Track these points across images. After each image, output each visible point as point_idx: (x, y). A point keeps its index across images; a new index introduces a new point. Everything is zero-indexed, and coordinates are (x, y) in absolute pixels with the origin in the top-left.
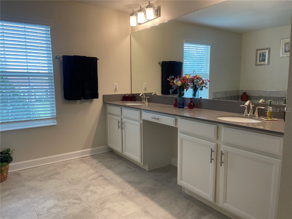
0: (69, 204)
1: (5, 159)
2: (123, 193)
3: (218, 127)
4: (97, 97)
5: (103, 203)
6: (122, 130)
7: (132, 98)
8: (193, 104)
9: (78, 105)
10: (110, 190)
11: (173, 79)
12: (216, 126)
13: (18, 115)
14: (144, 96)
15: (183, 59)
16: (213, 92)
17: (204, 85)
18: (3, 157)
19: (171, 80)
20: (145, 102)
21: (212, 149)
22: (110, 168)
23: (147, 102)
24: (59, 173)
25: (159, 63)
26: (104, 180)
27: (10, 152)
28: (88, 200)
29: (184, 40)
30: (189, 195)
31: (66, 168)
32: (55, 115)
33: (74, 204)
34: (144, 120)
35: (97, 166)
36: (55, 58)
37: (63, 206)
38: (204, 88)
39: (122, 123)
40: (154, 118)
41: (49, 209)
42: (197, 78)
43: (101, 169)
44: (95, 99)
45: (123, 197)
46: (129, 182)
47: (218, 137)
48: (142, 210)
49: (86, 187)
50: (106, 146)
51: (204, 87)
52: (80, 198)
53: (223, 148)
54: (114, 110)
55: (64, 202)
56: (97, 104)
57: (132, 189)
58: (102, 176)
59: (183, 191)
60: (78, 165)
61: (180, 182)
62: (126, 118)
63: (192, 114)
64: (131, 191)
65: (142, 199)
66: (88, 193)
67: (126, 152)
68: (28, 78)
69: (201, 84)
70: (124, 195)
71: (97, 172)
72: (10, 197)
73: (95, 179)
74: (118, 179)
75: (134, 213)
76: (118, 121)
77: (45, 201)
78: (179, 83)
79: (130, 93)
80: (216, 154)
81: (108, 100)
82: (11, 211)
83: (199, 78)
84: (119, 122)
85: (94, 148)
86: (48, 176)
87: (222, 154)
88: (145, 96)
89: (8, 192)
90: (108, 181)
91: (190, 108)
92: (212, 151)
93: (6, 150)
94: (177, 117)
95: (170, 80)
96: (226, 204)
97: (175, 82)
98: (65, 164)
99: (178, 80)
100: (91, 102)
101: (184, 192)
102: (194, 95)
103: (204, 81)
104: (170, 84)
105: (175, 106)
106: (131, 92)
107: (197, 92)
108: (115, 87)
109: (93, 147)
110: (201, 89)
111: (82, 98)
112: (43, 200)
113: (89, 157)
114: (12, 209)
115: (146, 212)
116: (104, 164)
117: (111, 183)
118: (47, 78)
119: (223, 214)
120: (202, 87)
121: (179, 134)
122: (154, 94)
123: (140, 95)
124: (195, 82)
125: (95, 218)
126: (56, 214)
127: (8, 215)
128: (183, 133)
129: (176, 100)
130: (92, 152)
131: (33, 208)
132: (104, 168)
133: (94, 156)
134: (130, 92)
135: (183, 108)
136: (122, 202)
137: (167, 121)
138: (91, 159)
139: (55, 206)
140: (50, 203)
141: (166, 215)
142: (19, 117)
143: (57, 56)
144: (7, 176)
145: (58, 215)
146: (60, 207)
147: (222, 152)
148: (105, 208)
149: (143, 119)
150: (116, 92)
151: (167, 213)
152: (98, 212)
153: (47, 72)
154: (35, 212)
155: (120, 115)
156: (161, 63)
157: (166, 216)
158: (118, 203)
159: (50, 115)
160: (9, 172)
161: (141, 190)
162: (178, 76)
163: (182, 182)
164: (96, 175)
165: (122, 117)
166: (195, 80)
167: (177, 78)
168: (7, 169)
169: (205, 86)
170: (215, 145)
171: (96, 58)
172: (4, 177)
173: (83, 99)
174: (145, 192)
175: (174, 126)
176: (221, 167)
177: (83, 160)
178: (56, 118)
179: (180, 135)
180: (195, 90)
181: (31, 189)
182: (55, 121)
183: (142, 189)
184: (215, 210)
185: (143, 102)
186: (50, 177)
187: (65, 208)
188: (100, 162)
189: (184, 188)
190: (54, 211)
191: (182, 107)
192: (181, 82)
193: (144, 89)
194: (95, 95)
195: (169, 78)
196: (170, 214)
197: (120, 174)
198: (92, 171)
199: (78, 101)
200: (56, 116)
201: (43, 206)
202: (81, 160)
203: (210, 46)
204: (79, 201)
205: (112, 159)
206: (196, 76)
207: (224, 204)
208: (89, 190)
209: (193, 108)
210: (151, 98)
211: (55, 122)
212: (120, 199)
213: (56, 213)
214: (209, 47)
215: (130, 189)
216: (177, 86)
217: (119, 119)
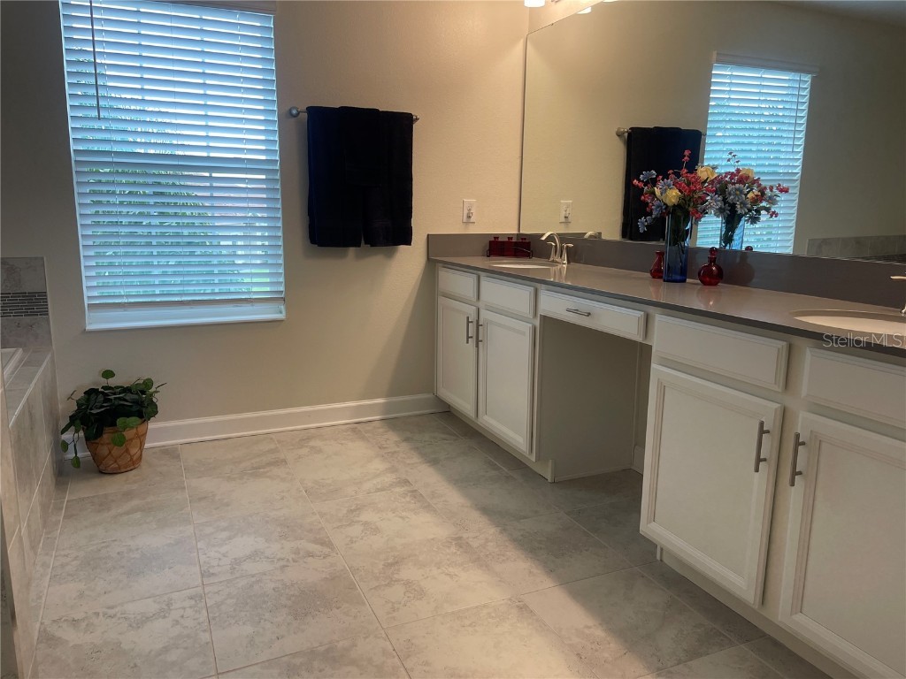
0: (295, 553)
1: (135, 408)
2: (459, 542)
3: (790, 347)
4: (407, 240)
5: (396, 563)
6: (477, 346)
7: (519, 246)
8: (719, 269)
9: (352, 264)
10: (424, 528)
11: (654, 182)
12: (785, 343)
13: (189, 284)
14: (555, 243)
15: (706, 121)
16: (809, 240)
17: (764, 204)
18: (133, 402)
19: (646, 184)
20: (558, 260)
21: (762, 424)
22: (434, 462)
23: (565, 262)
24: (284, 462)
25: (619, 135)
26: (409, 494)
27: (153, 389)
28: (351, 548)
29: (715, 53)
30: (677, 573)
31: (304, 451)
32: (282, 289)
33: (310, 554)
34: (545, 319)
35: (395, 452)
36: (286, 116)
37: (278, 557)
38: (764, 216)
39: (478, 325)
40: (576, 311)
41: (237, 562)
42: (741, 181)
43: (408, 462)
44: (402, 247)
45: (458, 553)
46: (485, 510)
47: (788, 380)
48: (510, 599)
49: (352, 511)
50: (431, 396)
51: (763, 212)
52: (330, 541)
53: (804, 422)
54: (458, 283)
55: (282, 548)
56: (408, 262)
57: (492, 531)
58: (406, 482)
59: (658, 557)
60: (342, 444)
61: (649, 527)
62: (490, 309)
63: (711, 303)
64: (487, 539)
65: (519, 566)
66: (356, 530)
67: (486, 418)
68: (207, 174)
69: (756, 201)
70: (461, 547)
71: (393, 470)
72: (138, 515)
73: (382, 489)
74: (454, 498)
75: (485, 606)
76: (468, 318)
77: (230, 538)
78: (672, 196)
79: (516, 232)
80: (776, 444)
81: (443, 251)
82: (133, 556)
83: (748, 178)
84: (468, 322)
85: (394, 399)
86: (253, 468)
87: (798, 443)
88: (561, 242)
89: (135, 502)
90: (422, 501)
91: (704, 283)
92: (762, 432)
93: (141, 382)
94: (651, 309)
95: (641, 185)
96: (799, 617)
97: (657, 191)
98: (305, 439)
99: (669, 186)
100: (390, 255)
101: (661, 560)
102: (727, 239)
103: (768, 192)
104: (643, 197)
105: (656, 274)
106: (519, 230)
107: (737, 231)
108: (466, 212)
109: (391, 393)
110: (754, 220)
111: (363, 242)
112: (224, 535)
113: (377, 424)
114: (137, 549)
115: (523, 609)
116: (417, 449)
117: (428, 508)
118: (263, 177)
119: (790, 651)
120: (758, 211)
121: (655, 367)
122: (591, 236)
123: (543, 238)
124: (730, 194)
125: (364, 604)
126: (254, 579)
127: (123, 567)
128: (667, 363)
129: (661, 254)
130: (387, 408)
131: (195, 554)
132: (415, 459)
133: (392, 423)
134: (516, 227)
135: (684, 281)
136: (451, 570)
137: (619, 321)
138: (381, 430)
139: (254, 556)
140: (243, 545)
141: (589, 627)
142: (191, 289)
143: (290, 110)
144: (140, 457)
145: (258, 581)
146: (268, 558)
147: (798, 436)
148: (397, 581)
149: (541, 312)
150: (471, 226)
151: (590, 621)
152: (375, 588)
153: (263, 157)
154: (198, 567)
155: (475, 299)
156: (626, 135)
157: (587, 631)
158: (440, 571)
159: (268, 289)
160: (147, 445)
161: (520, 538)
162: (671, 171)
163: (653, 526)
164: (389, 478)
165: (481, 304)
166: (730, 187)
167: (666, 176)
168: (141, 438)
169: (767, 210)
170: (776, 410)
171: (410, 116)
172: (131, 459)
173: (366, 243)
174: (533, 546)
175: (639, 339)
176: (793, 488)
177: (357, 430)
178: (284, 299)
179: (658, 371)
180: (731, 221)
181: (200, 499)
182: (282, 307)
183: (522, 535)
184: (764, 635)
185: (551, 259)
186: (256, 472)
187: (282, 563)
188: (407, 440)
189: (662, 549)
190: (252, 567)
191: (678, 277)
192: (680, 191)
193: (563, 220)
194: (400, 234)
195: (639, 181)
196: (600, 624)
197: (461, 482)
198: (378, 465)
199: (352, 251)
200: (286, 293)
201: (224, 549)
202: (354, 430)
203: (810, 76)
204: (326, 550)
205: (443, 436)
206: (738, 171)
207: (794, 617)
208: (359, 522)
209: (716, 284)
210: (581, 250)
211: (281, 312)
212: (448, 560)
213: (253, 576)
214: (808, 78)
215: (483, 531)
216: (665, 204)
217: (471, 311)
